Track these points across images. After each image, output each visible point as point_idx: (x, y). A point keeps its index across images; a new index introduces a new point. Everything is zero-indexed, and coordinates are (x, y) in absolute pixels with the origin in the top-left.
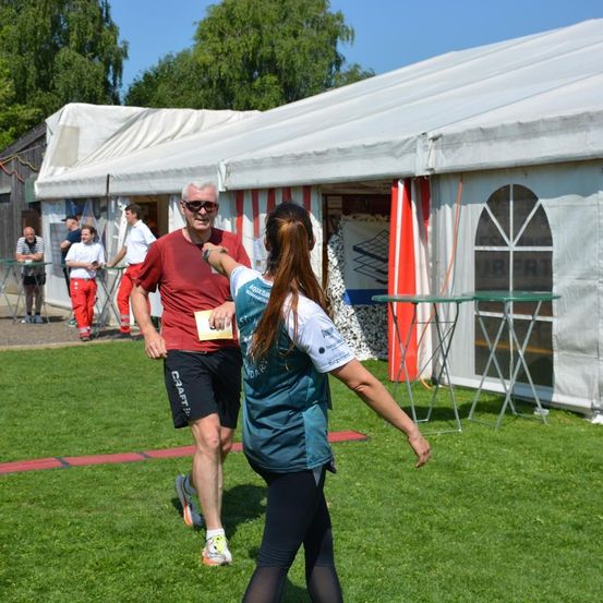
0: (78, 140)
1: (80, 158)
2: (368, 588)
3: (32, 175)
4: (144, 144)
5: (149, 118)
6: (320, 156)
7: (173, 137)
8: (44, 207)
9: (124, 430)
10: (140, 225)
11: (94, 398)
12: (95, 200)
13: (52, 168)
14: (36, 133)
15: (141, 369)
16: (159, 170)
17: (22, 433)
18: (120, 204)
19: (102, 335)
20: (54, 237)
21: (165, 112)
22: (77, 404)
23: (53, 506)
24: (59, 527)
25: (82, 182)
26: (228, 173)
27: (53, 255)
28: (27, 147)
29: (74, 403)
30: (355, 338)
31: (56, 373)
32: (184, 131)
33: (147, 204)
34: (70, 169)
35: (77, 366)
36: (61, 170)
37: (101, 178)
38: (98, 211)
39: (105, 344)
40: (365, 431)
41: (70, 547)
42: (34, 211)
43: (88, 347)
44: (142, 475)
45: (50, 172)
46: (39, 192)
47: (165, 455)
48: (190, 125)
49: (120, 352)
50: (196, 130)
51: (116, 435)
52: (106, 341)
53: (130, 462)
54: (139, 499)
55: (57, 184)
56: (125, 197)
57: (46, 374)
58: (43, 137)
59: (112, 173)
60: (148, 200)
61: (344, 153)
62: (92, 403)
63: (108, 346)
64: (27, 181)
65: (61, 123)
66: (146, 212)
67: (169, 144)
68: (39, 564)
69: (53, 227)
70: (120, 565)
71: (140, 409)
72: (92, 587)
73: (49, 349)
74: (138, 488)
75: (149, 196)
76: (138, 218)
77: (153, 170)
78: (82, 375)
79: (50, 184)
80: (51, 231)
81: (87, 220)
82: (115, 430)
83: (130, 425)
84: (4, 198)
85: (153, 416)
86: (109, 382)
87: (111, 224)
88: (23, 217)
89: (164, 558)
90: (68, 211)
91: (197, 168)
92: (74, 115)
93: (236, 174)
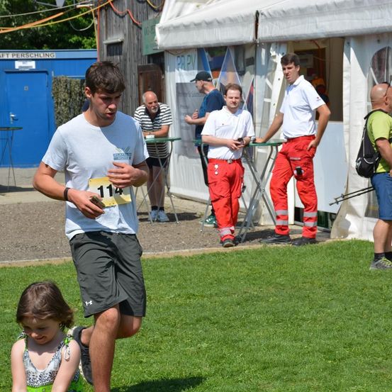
3: (152, 16)
8: (170, 60)
10: (303, 84)
11: (244, 325)
12: (239, 48)
13: (179, 4)
15: (307, 286)
18: (273, 53)
19: (250, 237)
20: (181, 103)
22: (221, 334)
25: (220, 23)
27: (181, 128)
29: (217, 333)
31: (191, 291)
34: (203, 6)
35: (219, 281)
36: (192, 6)
37: (248, 17)
38: (241, 65)
39: (255, 251)
42: (158, 60)
45: (176, 11)
46: (162, 40)
49: (276, 262)
51: (278, 378)
52: (256, 246)
55: (187, 27)
56: (280, 43)
57: (177, 292)
59: (263, 9)
62: (242, 333)
63: (260, 253)
64: (144, 25)
66: (310, 64)
69: (181, 87)
71: (309, 342)
73: (178, 258)
75: (313, 41)
76: (300, 74)
77: (320, 4)
78: (226, 294)
79: (176, 28)
80: (178, 94)
81: (227, 77)
82: (277, 372)
83: (296, 365)
84: (115, 48)
85: (328, 353)
86: (264, 304)
87: (260, 82)
88: (140, 74)
90: (202, 65)
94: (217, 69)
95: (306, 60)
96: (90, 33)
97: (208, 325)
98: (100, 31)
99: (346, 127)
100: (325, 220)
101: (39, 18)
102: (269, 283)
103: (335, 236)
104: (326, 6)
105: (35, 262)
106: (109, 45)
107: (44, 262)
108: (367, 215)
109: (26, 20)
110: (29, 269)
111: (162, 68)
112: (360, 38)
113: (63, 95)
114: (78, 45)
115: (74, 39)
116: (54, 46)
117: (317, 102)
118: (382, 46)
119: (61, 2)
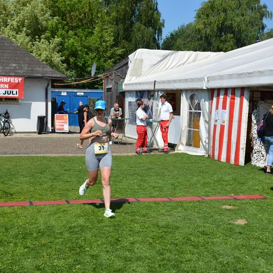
0: (142, 65)
1: (143, 73)
2: (261, 253)
3: (122, 80)
4: (171, 67)
5: (173, 55)
6: (250, 74)
7: (184, 64)
8: (127, 94)
9: (161, 189)
11: (148, 176)
12: (149, 91)
13: (130, 77)
14: (124, 62)
16: (177, 79)
17: (119, 188)
18: (159, 94)
20: (130, 108)
21: (180, 52)
22: (141, 178)
23: (134, 216)
24: (137, 223)
25: (143, 84)
26: (208, 81)
27: (130, 115)
28: (120, 68)
29: (139, 178)
30: (263, 156)
31: (131, 166)
32: (188, 62)
33: (171, 94)
34: (138, 78)
35: (140, 163)
36: (134, 78)
37: (151, 83)
38: (149, 97)
40: (265, 195)
41: (141, 230)
42: (123, 94)
43: (144, 155)
44: (169, 206)
45: (129, 79)
46: (124, 88)
47: (178, 199)
48: (191, 59)
50: (194, 61)
51: (158, 191)
53: (164, 201)
54: (168, 215)
55: (133, 84)
56: (162, 90)
57: (127, 166)
58: (127, 63)
59: (157, 80)
60: (172, 92)
61: (261, 73)
62: (147, 178)
64: (119, 83)
65: (135, 57)
66: (171, 97)
67: (182, 67)
68: (130, 235)
69: (130, 103)
70: (161, 238)
71: (167, 181)
72: (151, 244)
74: (167, 211)
75: (172, 90)
76: (166, 101)
77: (174, 79)
78: (142, 167)
79: (129, 84)
80: (129, 105)
81: (145, 101)
82: (157, 189)
83: (163, 187)
84: (109, 90)
85: (173, 185)
86: (154, 170)
87: (155, 102)
88: (117, 98)
89: (178, 236)
90: (137, 96)
91: (194, 79)
92: (141, 54)
93: (212, 82)
95: (170, 96)
96: (101, 85)
97: (136, 175)
98: (105, 84)
99: (181, 118)
100: (172, 146)
101: (86, 79)
102: (155, 164)
103: (176, 151)
104: (176, 80)
106: (107, 89)
108: (186, 145)
109: (82, 80)
111: (124, 97)
112: (186, 91)
113: (92, 104)
114: (97, 88)
115: (96, 86)
116: (89, 88)
118: (193, 93)
119: (93, 75)
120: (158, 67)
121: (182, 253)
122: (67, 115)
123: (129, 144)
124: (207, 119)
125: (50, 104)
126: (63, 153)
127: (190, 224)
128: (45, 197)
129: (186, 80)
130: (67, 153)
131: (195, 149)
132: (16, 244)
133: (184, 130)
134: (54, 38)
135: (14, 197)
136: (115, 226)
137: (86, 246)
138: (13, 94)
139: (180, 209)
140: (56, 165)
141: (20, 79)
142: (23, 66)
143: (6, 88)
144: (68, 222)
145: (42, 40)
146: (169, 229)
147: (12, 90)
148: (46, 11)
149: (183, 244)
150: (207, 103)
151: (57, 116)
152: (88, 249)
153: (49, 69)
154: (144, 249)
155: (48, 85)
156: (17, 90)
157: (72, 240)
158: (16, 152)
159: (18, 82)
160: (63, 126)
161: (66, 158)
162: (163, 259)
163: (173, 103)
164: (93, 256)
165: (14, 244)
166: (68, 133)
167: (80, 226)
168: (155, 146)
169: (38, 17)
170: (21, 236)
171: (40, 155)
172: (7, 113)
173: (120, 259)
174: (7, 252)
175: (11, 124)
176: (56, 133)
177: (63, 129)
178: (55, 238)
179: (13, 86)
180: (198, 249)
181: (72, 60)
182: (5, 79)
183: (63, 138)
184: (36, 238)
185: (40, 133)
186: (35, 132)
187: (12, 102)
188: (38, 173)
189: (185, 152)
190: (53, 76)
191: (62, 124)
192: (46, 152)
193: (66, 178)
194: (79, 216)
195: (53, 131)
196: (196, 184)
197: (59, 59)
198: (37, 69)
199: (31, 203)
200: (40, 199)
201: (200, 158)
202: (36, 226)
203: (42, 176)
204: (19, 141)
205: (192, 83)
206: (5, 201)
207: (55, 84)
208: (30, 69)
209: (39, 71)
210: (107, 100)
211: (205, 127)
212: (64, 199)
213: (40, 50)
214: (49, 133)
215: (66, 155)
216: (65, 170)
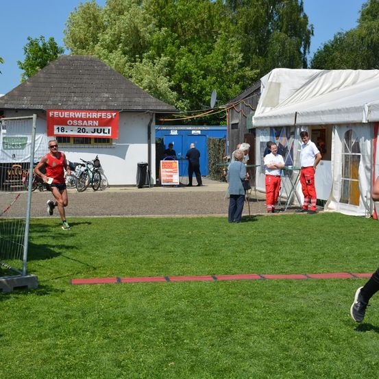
0: (279, 91)
1: (280, 102)
3: (252, 112)
4: (320, 92)
5: (323, 76)
7: (338, 88)
8: (258, 132)
9: (297, 263)
11: (281, 245)
12: (288, 127)
13: (263, 108)
14: (254, 87)
16: (327, 109)
17: (240, 261)
21: (334, 72)
22: (271, 247)
23: (255, 298)
25: (280, 117)
26: (370, 111)
28: (249, 96)
29: (269, 247)
31: (260, 230)
32: (345, 84)
33: (319, 130)
34: (273, 109)
35: (273, 227)
36: (268, 109)
37: (291, 115)
38: (289, 135)
39: (290, 215)
41: (262, 318)
42: (253, 132)
43: (280, 216)
44: (305, 286)
45: (262, 111)
46: (255, 123)
47: (318, 277)
48: (350, 80)
50: (354, 83)
51: (292, 265)
52: (292, 213)
53: (299, 279)
54: (302, 298)
55: (266, 118)
56: (306, 126)
58: (259, 89)
59: (299, 111)
60: (320, 128)
62: (280, 248)
63: (292, 216)
64: (248, 116)
65: (270, 80)
66: (319, 135)
67: (336, 92)
69: (262, 143)
70: (289, 328)
71: (307, 252)
72: (273, 336)
74: (302, 292)
75: (321, 125)
77: (323, 110)
78: (275, 232)
79: (261, 118)
80: (261, 147)
81: (283, 140)
82: (292, 262)
83: (300, 260)
84: (235, 126)
85: (315, 256)
86: (291, 237)
87: (296, 142)
88: (245, 137)
89: (312, 327)
90: (271, 134)
91: (350, 108)
92: (278, 75)
93: (375, 112)
94: (278, 136)
95: (317, 134)
96: (224, 119)
97: (265, 243)
98: (229, 118)
99: (332, 163)
100: (321, 203)
101: (203, 112)
102: (294, 228)
103: (325, 211)
104: (326, 111)
105: (196, 216)
106: (232, 124)
107: (200, 216)
108: (340, 201)
110: (193, 219)
111: (255, 135)
112: (340, 125)
113: (212, 146)
116: (209, 124)
117: (317, 151)
118: (349, 129)
119: (212, 106)
120: (302, 92)
121: (315, 349)
122: (177, 161)
123: (259, 200)
124: (369, 165)
125: (153, 147)
126: (170, 213)
127: (332, 310)
128: (137, 272)
129: (339, 111)
130: (175, 213)
131: (352, 207)
132: (93, 333)
133: (337, 181)
134: (160, 57)
135: (97, 271)
136: (227, 311)
137: (185, 337)
138: (104, 133)
139: (320, 290)
140: (158, 229)
141: (114, 114)
142: (118, 96)
143: (96, 126)
144: (165, 305)
145: (144, 60)
146: (300, 316)
147: (102, 128)
148: (151, 21)
149: (317, 337)
150: (368, 143)
151: (163, 163)
152: (188, 341)
153: (152, 99)
154: (263, 342)
155: (151, 121)
156: (110, 128)
157: (167, 329)
158: (107, 212)
159: (112, 118)
160: (171, 176)
161: (172, 219)
162: (288, 357)
163: (322, 143)
164: (192, 351)
165: (92, 333)
166: (179, 186)
167: (180, 311)
168: (296, 204)
169: (139, 28)
170: (101, 323)
171: (137, 216)
172: (97, 160)
173: (228, 355)
174: (81, 344)
175: (103, 174)
176: (162, 186)
177: (171, 181)
178: (146, 326)
179: (104, 123)
180: (337, 344)
181: (183, 86)
182: (94, 115)
183: (172, 194)
184: (120, 326)
185: (140, 187)
186: (134, 186)
187: (104, 145)
188: (132, 240)
189: (338, 212)
190: (158, 108)
191: (170, 174)
192: (147, 213)
193: (168, 247)
194: (180, 298)
195: (159, 184)
196: (347, 256)
197: (167, 85)
198: (137, 100)
199: (119, 280)
200: (132, 275)
201: (359, 220)
202: (122, 310)
203: (137, 244)
204: (112, 197)
205: (347, 115)
206: (85, 278)
207: (162, 120)
208: (127, 99)
209: (139, 103)
210: (232, 141)
211: (367, 176)
212: (163, 274)
213: (141, 74)
214: (152, 186)
215: (173, 216)
216: (168, 237)
